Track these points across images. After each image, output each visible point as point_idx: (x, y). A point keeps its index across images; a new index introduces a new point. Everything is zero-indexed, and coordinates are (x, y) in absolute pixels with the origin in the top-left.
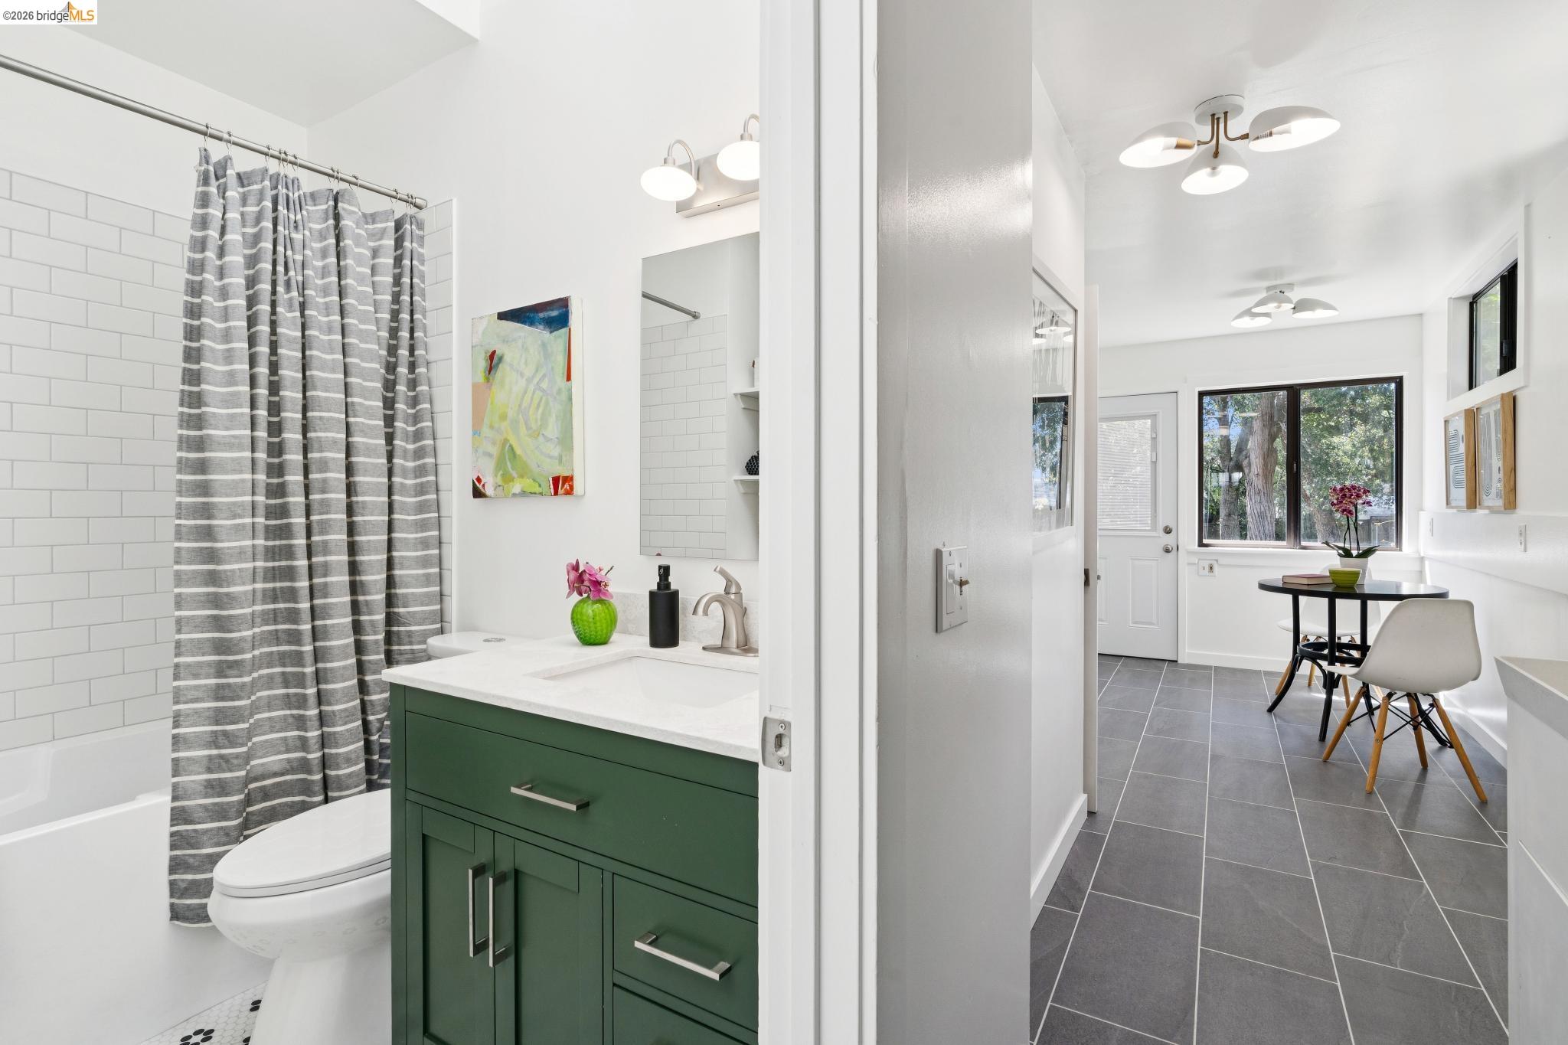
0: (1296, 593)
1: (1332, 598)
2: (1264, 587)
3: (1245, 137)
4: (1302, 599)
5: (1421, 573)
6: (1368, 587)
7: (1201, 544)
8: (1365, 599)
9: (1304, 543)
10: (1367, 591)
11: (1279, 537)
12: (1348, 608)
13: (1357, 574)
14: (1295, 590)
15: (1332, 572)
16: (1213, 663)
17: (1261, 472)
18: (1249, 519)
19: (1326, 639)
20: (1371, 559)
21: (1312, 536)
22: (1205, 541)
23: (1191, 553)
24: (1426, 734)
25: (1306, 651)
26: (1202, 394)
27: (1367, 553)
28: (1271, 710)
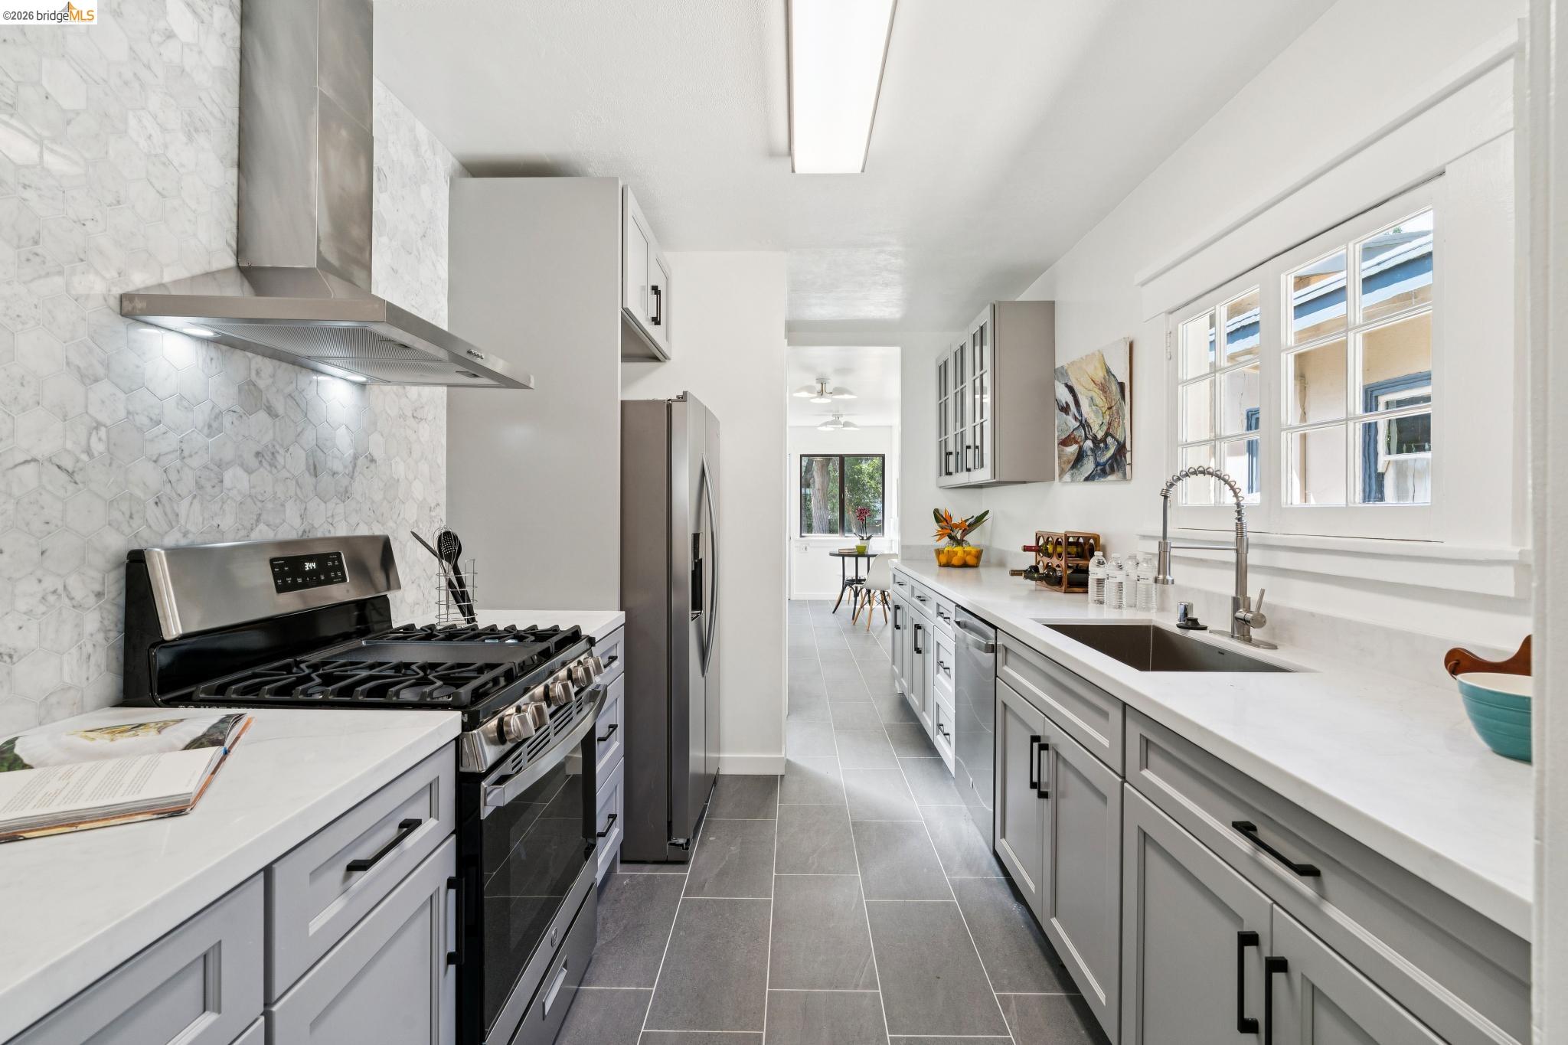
0: (843, 556)
1: (857, 557)
2: (832, 554)
3: (831, 393)
4: (846, 558)
5: (891, 547)
6: (870, 552)
7: (801, 537)
8: (869, 557)
9: (846, 535)
10: (869, 553)
11: (832, 531)
12: (863, 561)
13: (865, 547)
14: (843, 555)
15: (857, 547)
16: (807, 598)
17: (821, 488)
18: (814, 520)
19: (854, 578)
20: (871, 540)
21: (850, 531)
22: (803, 535)
23: (796, 541)
24: (886, 606)
25: (848, 583)
26: (801, 456)
27: (869, 538)
28: (834, 612)
